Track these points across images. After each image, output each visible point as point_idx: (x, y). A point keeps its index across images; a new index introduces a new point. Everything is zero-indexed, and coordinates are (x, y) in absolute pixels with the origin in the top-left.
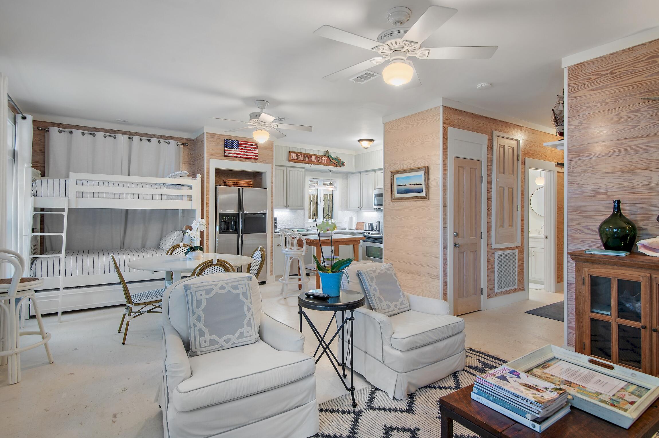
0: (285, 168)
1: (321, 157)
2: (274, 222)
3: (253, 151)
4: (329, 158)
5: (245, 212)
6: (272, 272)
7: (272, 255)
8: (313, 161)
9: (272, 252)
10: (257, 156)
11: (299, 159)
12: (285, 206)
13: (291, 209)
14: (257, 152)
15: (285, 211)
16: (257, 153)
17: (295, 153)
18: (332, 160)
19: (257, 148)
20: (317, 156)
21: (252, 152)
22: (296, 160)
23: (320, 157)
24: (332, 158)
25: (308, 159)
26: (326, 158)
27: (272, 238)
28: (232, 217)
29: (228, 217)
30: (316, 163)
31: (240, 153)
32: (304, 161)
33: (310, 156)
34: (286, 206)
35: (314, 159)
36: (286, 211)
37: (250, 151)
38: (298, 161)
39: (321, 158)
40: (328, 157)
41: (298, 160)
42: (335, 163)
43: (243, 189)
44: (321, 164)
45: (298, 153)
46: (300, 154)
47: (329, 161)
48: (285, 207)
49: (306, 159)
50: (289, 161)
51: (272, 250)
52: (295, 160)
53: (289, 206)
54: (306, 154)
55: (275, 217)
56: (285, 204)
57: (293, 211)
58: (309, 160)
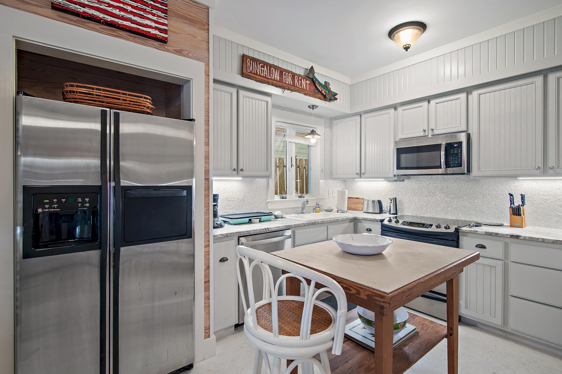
0: (234, 91)
1: (300, 78)
2: (212, 203)
3: (154, 15)
4: (314, 81)
5: (124, 183)
6: (207, 329)
7: (207, 289)
8: (288, 83)
9: (207, 282)
10: (165, 32)
11: (262, 75)
12: (234, 170)
13: (244, 177)
14: (166, 22)
15: (232, 180)
16: (166, 25)
17: (254, 60)
18: (318, 87)
19: (165, 12)
20: (294, 75)
21: (150, 16)
22: (257, 74)
23: (298, 78)
24: (319, 83)
25: (278, 78)
26: (308, 82)
27: (207, 246)
28: (80, 200)
29: (64, 200)
30: (292, 88)
31: (109, 9)
32: (271, 79)
33: (282, 71)
34: (237, 171)
35: (289, 80)
36: (235, 180)
37: (142, 13)
38: (260, 77)
39: (301, 80)
40: (313, 79)
41: (260, 75)
42: (323, 92)
43: (117, 116)
44: (300, 90)
45: (260, 62)
46: (265, 64)
47: (313, 88)
48: (235, 172)
49: (276, 77)
50: (243, 74)
51: (207, 276)
52: (254, 74)
53: (242, 170)
54: (276, 68)
55: (214, 193)
56: (235, 166)
57: (248, 179)
58: (281, 81)
